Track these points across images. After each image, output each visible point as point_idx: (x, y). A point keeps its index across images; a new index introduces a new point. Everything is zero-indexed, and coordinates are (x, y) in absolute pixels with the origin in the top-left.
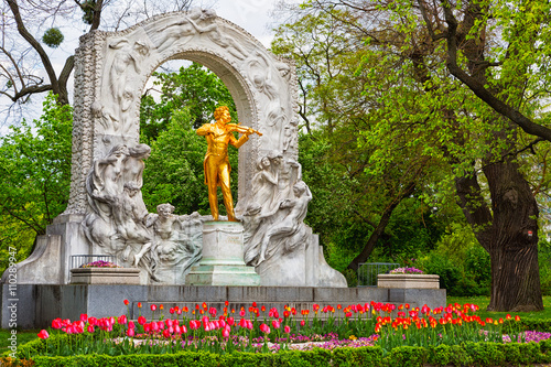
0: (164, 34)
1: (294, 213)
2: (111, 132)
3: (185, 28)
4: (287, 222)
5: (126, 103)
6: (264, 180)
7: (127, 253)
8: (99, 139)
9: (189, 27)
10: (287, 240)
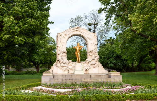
0: (70, 32)
1: (95, 60)
2: (61, 49)
3: (73, 30)
4: (93, 62)
5: (63, 44)
6: (90, 55)
7: (63, 69)
8: (59, 50)
9: (74, 30)
10: (94, 65)
